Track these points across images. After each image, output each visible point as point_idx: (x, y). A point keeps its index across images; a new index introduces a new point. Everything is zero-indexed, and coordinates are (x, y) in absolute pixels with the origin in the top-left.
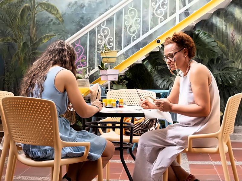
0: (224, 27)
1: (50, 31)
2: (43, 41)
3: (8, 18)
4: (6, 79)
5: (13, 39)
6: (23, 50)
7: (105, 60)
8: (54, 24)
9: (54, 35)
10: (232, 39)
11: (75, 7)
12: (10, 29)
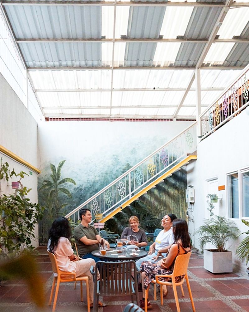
0: (150, 199)
1: (65, 202)
2: (62, 207)
3: (44, 196)
4: (44, 226)
5: (47, 207)
6: (52, 212)
7: (97, 218)
8: (67, 198)
9: (67, 204)
10: (154, 204)
11: (78, 190)
12: (45, 202)
